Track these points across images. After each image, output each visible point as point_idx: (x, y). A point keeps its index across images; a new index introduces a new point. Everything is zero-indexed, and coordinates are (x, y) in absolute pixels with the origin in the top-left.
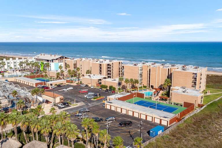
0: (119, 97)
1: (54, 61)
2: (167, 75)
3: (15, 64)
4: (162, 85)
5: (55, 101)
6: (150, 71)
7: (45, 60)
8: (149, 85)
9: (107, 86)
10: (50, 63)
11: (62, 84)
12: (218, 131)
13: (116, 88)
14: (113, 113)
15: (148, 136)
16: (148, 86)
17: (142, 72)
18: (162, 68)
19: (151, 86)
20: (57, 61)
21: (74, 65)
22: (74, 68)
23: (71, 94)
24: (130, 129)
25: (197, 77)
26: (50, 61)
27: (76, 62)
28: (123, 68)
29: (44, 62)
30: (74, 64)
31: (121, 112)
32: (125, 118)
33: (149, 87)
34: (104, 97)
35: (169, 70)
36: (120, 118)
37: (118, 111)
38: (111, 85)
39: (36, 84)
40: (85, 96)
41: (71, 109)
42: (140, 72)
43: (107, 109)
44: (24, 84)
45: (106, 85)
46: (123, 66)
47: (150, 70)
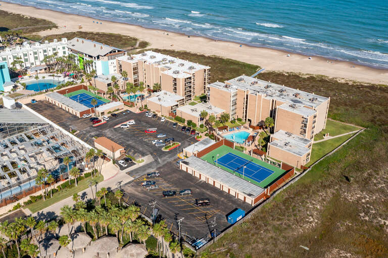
0: (200, 151)
1: (100, 57)
2: (271, 109)
3: (35, 56)
4: (262, 121)
5: (114, 155)
6: (247, 98)
7: (86, 55)
8: (246, 117)
9: (185, 120)
10: (94, 61)
11: (118, 110)
12: (307, 214)
13: (197, 124)
14: (189, 180)
15: (226, 222)
16: (244, 118)
17: (236, 99)
18: (263, 99)
19: (249, 120)
20: (106, 58)
21: (134, 70)
22: (134, 74)
23: (134, 135)
24: (208, 209)
25: (307, 122)
26: (95, 58)
27: (137, 65)
28: (209, 90)
29: (85, 58)
30: (134, 68)
31: (200, 178)
32: (204, 190)
33: (246, 120)
34: (180, 144)
35: (273, 101)
36: (198, 188)
37: (195, 175)
38: (190, 119)
39: (80, 113)
40: (154, 143)
41: (136, 171)
42: (232, 99)
43: (182, 171)
44: (62, 108)
45: (183, 117)
46: (209, 88)
47: (247, 96)
